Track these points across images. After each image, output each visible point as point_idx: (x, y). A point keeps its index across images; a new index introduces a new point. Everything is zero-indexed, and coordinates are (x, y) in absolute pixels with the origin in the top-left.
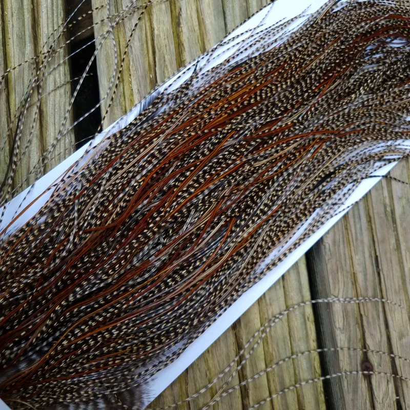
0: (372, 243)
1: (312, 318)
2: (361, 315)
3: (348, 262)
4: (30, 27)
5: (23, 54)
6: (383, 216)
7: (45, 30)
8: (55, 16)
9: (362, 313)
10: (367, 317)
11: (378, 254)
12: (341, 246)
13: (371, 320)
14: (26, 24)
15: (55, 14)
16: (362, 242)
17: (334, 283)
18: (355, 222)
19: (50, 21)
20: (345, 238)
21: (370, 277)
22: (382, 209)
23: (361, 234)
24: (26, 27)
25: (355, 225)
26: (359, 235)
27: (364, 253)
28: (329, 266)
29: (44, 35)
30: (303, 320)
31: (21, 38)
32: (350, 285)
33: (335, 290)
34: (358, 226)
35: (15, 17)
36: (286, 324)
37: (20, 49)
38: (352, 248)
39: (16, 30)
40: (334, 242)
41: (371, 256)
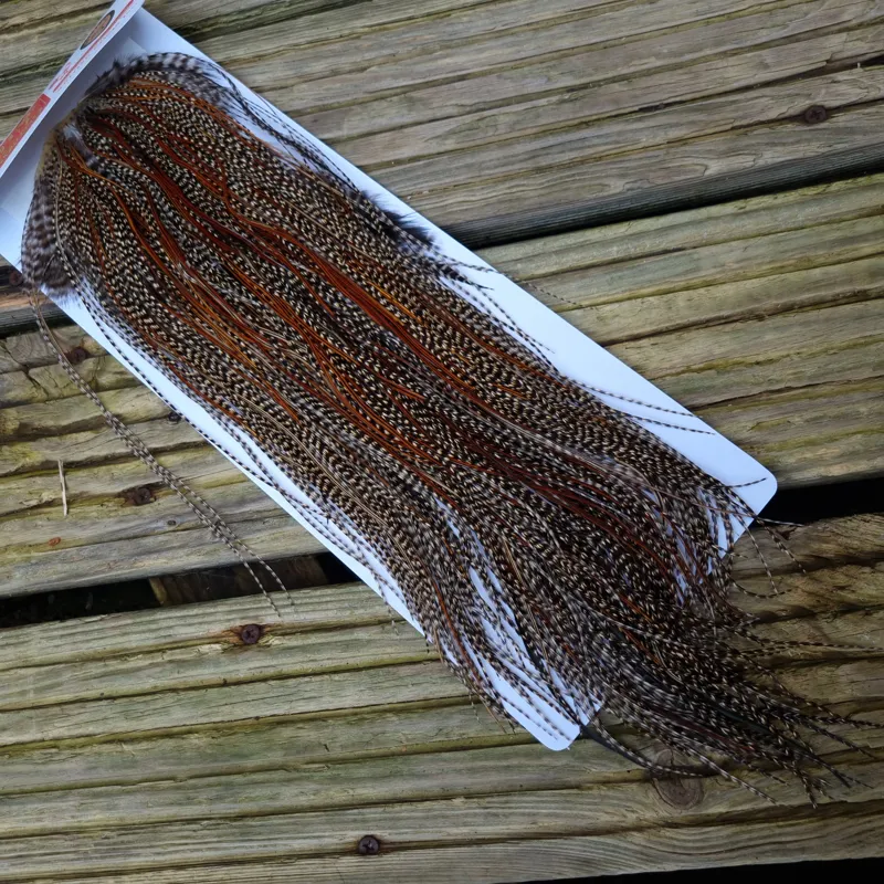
0: (620, 119)
1: (740, 203)
2: (733, 129)
3: (650, 154)
4: (330, 634)
5: (369, 641)
6: (578, 104)
7: (330, 614)
8: (311, 601)
9: (730, 126)
10: (735, 119)
11: (636, 108)
12: (628, 165)
13: (740, 113)
14: (323, 640)
15: (308, 600)
16: (619, 133)
17: (685, 172)
18: (589, 147)
19: (317, 607)
20: (616, 160)
21: (673, 119)
22: (567, 105)
23: (607, 135)
24: (329, 639)
25: (595, 146)
26: (609, 140)
27: (637, 130)
28: (659, 182)
29: (339, 614)
30: (744, 216)
31: (347, 646)
32: (687, 148)
33: (696, 171)
34: (596, 141)
35: (317, 656)
36: (752, 241)
37: (363, 646)
38: (629, 148)
39: (336, 654)
40: (622, 176)
41: (640, 120)
